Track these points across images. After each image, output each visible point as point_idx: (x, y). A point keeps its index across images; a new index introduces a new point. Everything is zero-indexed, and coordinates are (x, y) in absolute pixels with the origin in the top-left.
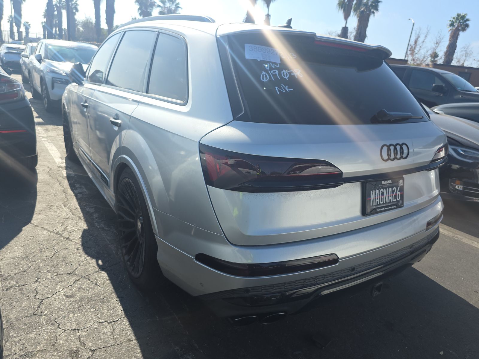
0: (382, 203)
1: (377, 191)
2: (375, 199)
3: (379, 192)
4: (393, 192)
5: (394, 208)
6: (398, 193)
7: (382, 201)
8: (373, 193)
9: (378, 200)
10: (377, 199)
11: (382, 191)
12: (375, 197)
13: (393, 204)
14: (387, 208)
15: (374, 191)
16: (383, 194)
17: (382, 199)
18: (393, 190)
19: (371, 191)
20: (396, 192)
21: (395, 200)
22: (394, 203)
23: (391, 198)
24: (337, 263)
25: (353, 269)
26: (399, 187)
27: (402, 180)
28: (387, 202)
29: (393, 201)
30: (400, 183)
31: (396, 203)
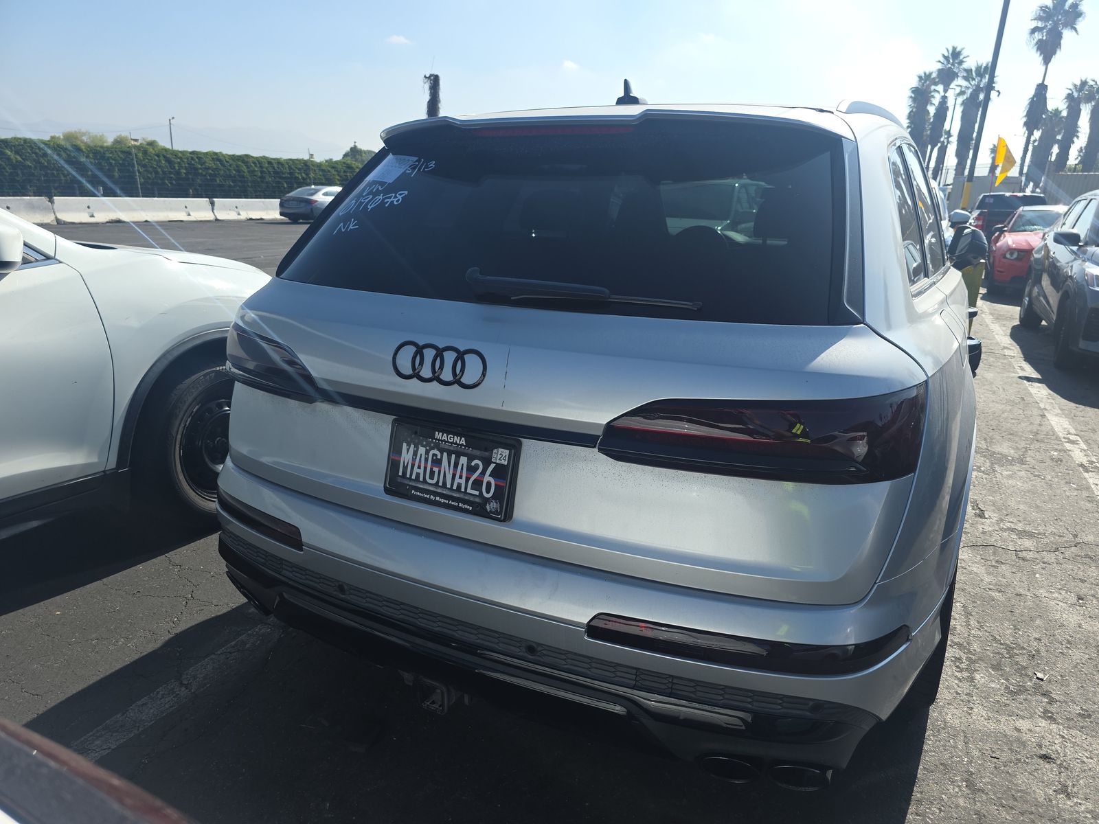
0: (434, 482)
1: (422, 450)
2: (413, 466)
3: (427, 453)
4: (472, 469)
5: (466, 511)
6: (487, 478)
7: (432, 477)
8: (408, 450)
9: (421, 471)
10: (419, 467)
11: (434, 455)
12: (414, 460)
13: (466, 498)
14: (443, 501)
15: (412, 446)
16: (437, 462)
17: (432, 473)
18: (473, 464)
19: (405, 444)
20: (483, 473)
21: (477, 493)
22: (472, 499)
23: (463, 481)
24: (301, 550)
25: (341, 588)
26: (492, 466)
27: (508, 452)
28: (449, 486)
29: (469, 491)
30: (499, 456)
31: (477, 500)
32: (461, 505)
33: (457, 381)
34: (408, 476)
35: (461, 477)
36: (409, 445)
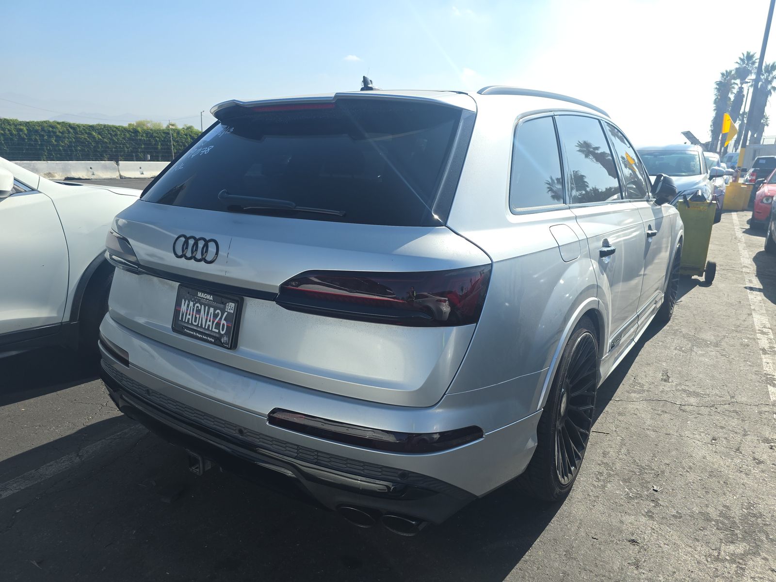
0: (196, 324)
1: (191, 304)
2: (186, 313)
3: (194, 306)
4: (215, 316)
5: (211, 342)
6: (223, 322)
7: (195, 322)
8: (185, 304)
9: (190, 317)
10: (189, 315)
11: (197, 307)
12: (187, 310)
13: (212, 334)
14: (200, 336)
15: (187, 301)
16: (199, 311)
17: (196, 318)
18: (216, 313)
19: (183, 300)
20: (221, 318)
21: (217, 331)
22: (214, 335)
23: (211, 324)
24: (128, 366)
25: (148, 391)
26: (226, 313)
27: (234, 304)
28: (204, 327)
29: (214, 330)
30: (229, 307)
31: (217, 335)
32: (208, 338)
33: (203, 259)
34: (184, 320)
35: (210, 321)
36: (185, 301)
